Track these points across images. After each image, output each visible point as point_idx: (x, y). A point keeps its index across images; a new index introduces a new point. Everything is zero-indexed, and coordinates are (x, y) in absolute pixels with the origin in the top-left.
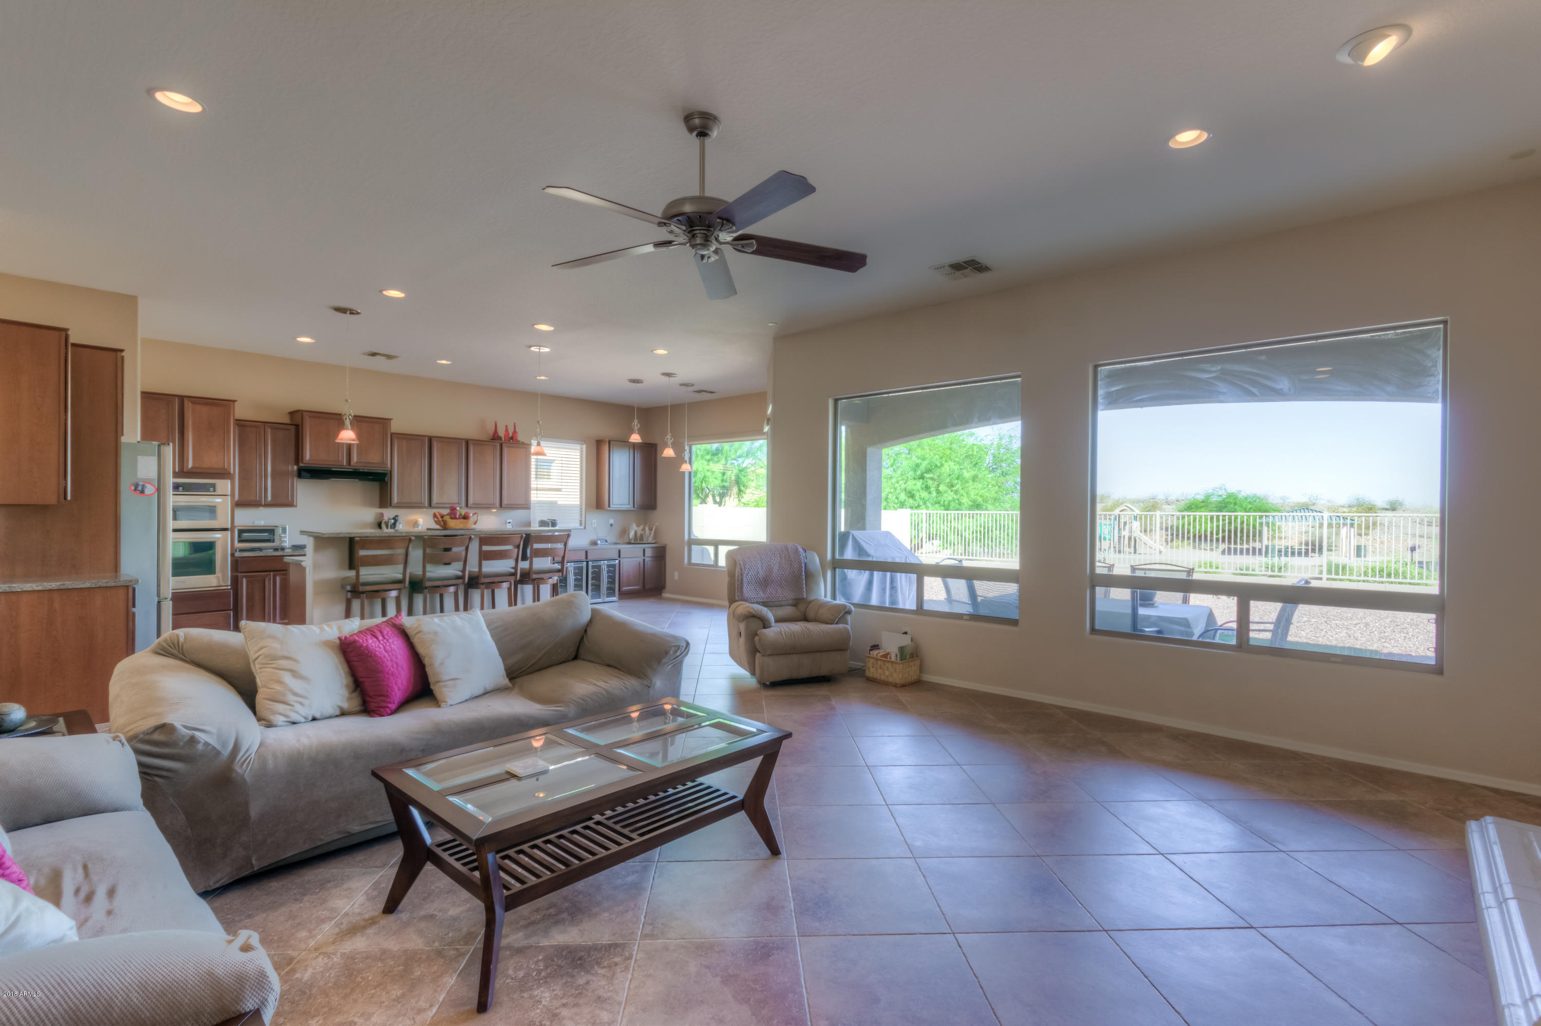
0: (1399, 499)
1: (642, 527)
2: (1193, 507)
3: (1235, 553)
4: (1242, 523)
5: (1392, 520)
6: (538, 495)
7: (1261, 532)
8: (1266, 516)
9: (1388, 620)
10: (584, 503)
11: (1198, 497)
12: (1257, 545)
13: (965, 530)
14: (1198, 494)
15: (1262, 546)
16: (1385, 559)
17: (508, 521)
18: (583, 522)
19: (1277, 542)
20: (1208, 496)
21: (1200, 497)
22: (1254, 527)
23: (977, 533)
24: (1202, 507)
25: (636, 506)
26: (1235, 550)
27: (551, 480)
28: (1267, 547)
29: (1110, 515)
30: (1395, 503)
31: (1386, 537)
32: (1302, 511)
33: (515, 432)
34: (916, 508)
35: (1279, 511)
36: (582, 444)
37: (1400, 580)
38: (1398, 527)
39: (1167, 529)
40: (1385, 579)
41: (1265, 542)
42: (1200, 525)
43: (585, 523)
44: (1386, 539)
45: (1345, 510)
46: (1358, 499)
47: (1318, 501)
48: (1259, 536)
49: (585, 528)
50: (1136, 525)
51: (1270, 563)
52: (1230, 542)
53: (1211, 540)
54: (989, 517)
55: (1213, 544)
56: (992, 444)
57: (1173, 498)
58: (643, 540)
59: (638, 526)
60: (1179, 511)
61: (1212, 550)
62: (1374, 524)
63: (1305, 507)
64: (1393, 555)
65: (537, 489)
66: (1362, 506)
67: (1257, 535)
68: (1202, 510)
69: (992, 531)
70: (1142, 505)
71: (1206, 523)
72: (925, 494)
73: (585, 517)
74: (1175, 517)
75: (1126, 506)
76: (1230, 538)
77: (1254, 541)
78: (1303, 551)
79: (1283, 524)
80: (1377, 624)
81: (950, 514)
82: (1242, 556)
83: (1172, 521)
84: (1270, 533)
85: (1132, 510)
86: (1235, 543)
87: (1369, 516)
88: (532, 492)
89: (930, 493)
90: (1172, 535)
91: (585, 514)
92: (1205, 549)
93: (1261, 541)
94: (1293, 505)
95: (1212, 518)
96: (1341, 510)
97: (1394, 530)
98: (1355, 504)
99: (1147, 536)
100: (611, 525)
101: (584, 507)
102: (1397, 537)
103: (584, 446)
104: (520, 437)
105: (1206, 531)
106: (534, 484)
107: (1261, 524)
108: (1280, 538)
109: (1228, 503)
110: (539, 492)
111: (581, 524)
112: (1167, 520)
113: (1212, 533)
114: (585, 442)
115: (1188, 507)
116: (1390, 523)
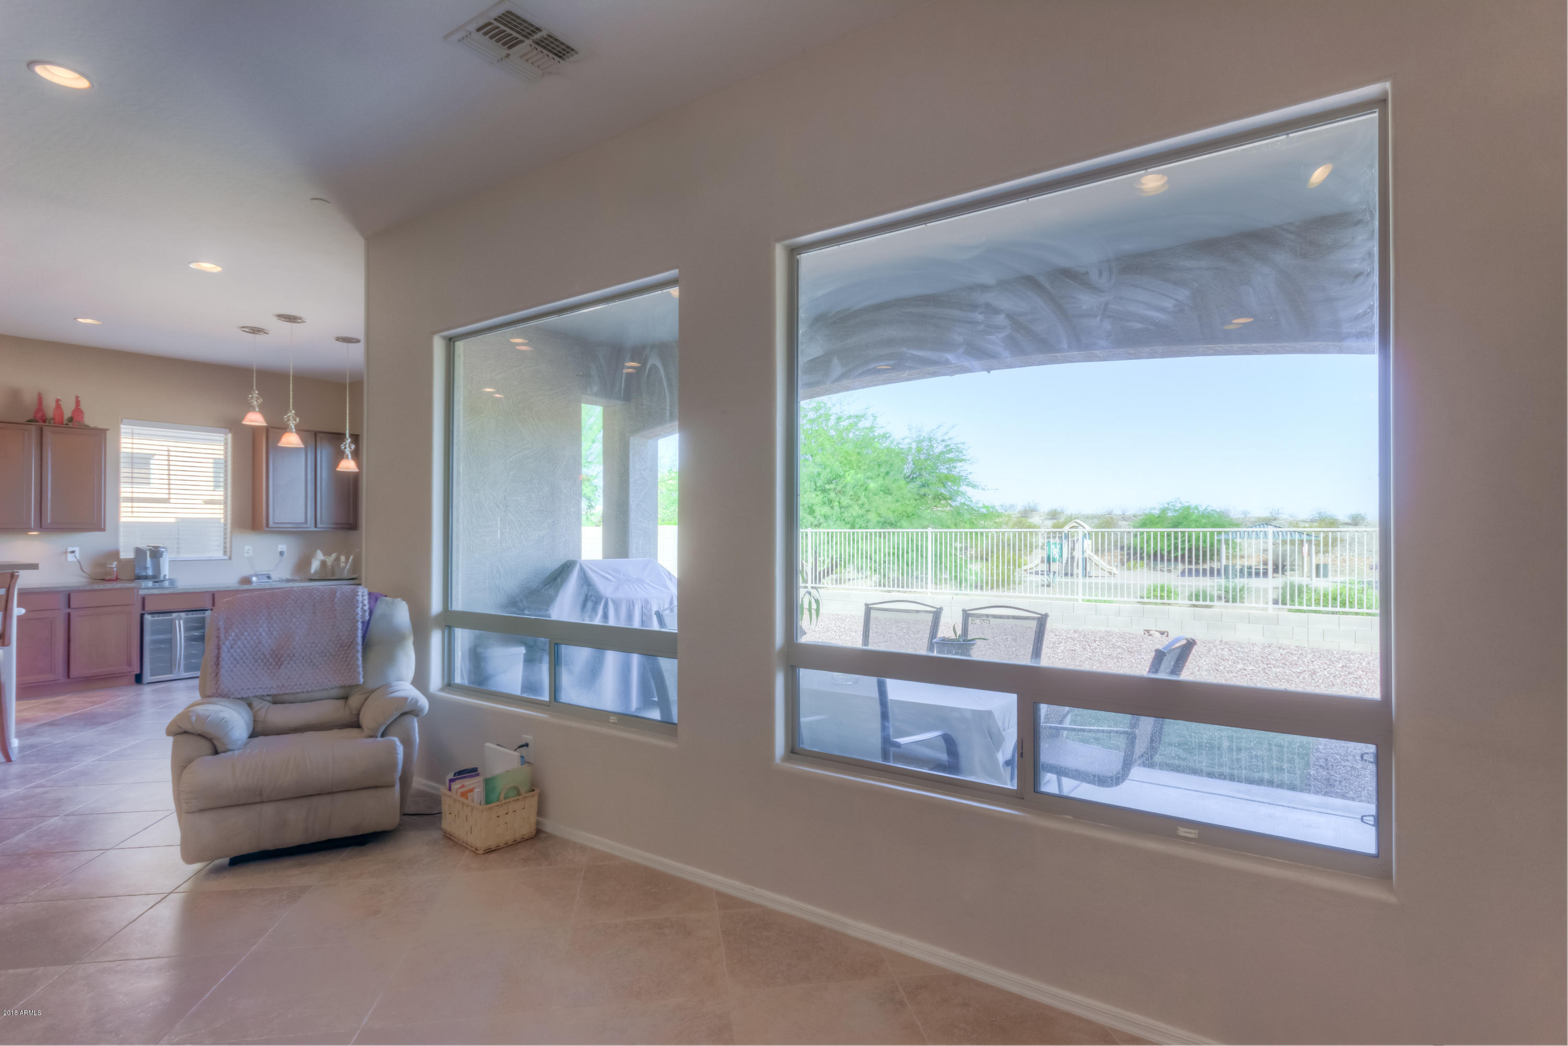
0: (1360, 513)
1: (334, 556)
2: (1148, 522)
3: (1197, 574)
4: (1198, 540)
5: (1354, 535)
6: (135, 510)
7: (1219, 551)
8: (1225, 532)
9: (1340, 665)
10: (229, 521)
11: (1154, 511)
12: (1215, 565)
13: (875, 553)
14: (1154, 509)
15: (1221, 566)
16: (1347, 579)
17: (70, 549)
18: (228, 549)
19: (1239, 562)
20: (1164, 511)
21: (1156, 512)
22: (1212, 545)
23: (889, 555)
24: (1157, 523)
25: (319, 525)
26: (1197, 571)
27: (152, 486)
28: (1226, 567)
29: (1060, 533)
30: (1358, 517)
31: (1348, 554)
32: (1262, 526)
33: (78, 410)
34: (816, 526)
35: (1237, 525)
36: (226, 434)
37: (1356, 610)
38: (1361, 543)
39: (1122, 548)
40: (1338, 609)
41: (1224, 562)
42: (1155, 543)
43: (231, 551)
44: (1348, 556)
45: (1307, 525)
46: (1320, 513)
47: (1279, 516)
48: (1218, 554)
49: (230, 558)
50: (1088, 543)
51: (1231, 585)
52: (1190, 563)
53: (1169, 560)
54: (903, 536)
55: (1171, 565)
56: (910, 449)
57: (1130, 512)
58: (334, 575)
59: (327, 554)
60: (1134, 527)
61: (1169, 571)
62: (1335, 540)
63: (1266, 522)
64: (1356, 573)
65: (132, 500)
66: (1324, 520)
67: (1213, 553)
68: (1158, 526)
69: (907, 553)
70: (1096, 521)
71: (1162, 541)
72: (826, 510)
73: (231, 542)
74: (1132, 534)
75: (1076, 522)
76: (1190, 557)
77: (1212, 559)
78: (1261, 571)
79: (1246, 542)
80: (1326, 672)
81: (857, 533)
82: (1205, 578)
83: (1129, 539)
84: (1231, 551)
85: (1084, 528)
86: (1197, 563)
87: (1329, 532)
88: (123, 504)
89: (832, 508)
90: (1129, 554)
91: (231, 537)
92: (1161, 570)
93: (1219, 560)
94: (1254, 520)
95: (1169, 535)
96: (1302, 524)
97: (1356, 547)
98: (1317, 518)
99: (1098, 556)
100: (281, 553)
101: (229, 526)
102: (1360, 555)
103: (230, 436)
104: (91, 420)
105: (1162, 550)
106: (125, 490)
107: (1219, 541)
108: (1242, 557)
109: (1184, 518)
110: (135, 504)
111: (225, 552)
112: (1122, 538)
113: (1169, 552)
114: (230, 429)
115: (1144, 524)
116: (1352, 539)
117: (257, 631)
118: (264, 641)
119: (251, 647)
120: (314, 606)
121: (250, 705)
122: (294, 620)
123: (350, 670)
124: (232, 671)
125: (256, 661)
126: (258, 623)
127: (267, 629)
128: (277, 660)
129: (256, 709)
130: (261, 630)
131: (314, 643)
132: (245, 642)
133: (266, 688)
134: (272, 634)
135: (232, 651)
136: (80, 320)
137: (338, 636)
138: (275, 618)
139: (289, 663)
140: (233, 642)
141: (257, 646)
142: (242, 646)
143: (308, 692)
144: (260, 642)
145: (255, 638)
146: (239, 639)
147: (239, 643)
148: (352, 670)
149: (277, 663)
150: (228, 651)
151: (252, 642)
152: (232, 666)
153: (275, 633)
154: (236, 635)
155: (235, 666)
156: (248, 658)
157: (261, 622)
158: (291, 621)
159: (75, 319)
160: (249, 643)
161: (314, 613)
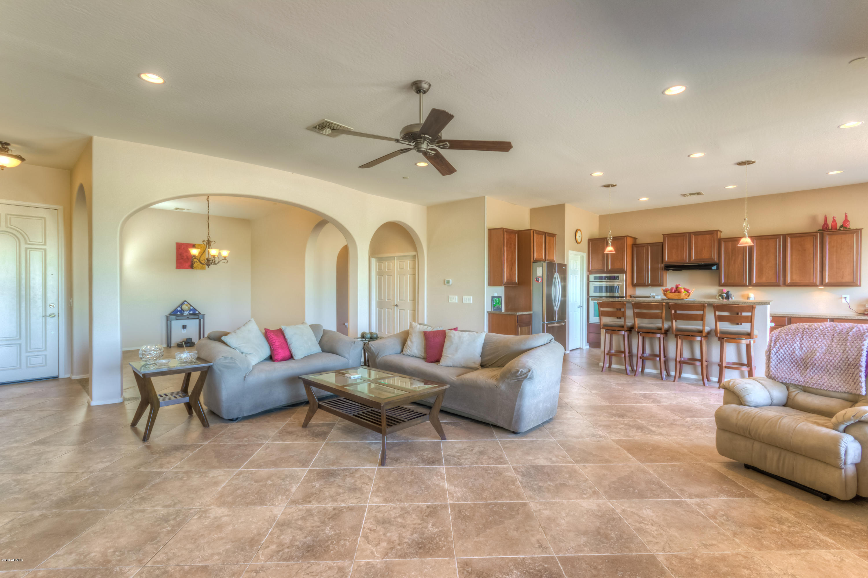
117: (793, 345)
118: (797, 352)
119: (789, 354)
120: (833, 335)
121: (788, 389)
122: (817, 342)
123: (855, 383)
124: (777, 366)
125: (792, 363)
126: (794, 341)
127: (799, 345)
128: (805, 365)
129: (790, 391)
130: (795, 345)
131: (829, 359)
132: (785, 351)
133: (797, 380)
134: (802, 349)
135: (777, 354)
136: (830, 173)
137: (847, 357)
138: (805, 339)
139: (812, 369)
140: (778, 350)
141: (792, 354)
142: (783, 353)
143: (824, 390)
144: (794, 352)
145: (791, 349)
146: (781, 348)
147: (782, 350)
148: (857, 383)
149: (805, 367)
150: (775, 354)
151: (789, 352)
152: (777, 363)
153: (804, 348)
154: (780, 346)
155: (779, 363)
156: (787, 360)
157: (796, 340)
158: (815, 343)
159: (827, 173)
160: (787, 351)
161: (832, 340)
